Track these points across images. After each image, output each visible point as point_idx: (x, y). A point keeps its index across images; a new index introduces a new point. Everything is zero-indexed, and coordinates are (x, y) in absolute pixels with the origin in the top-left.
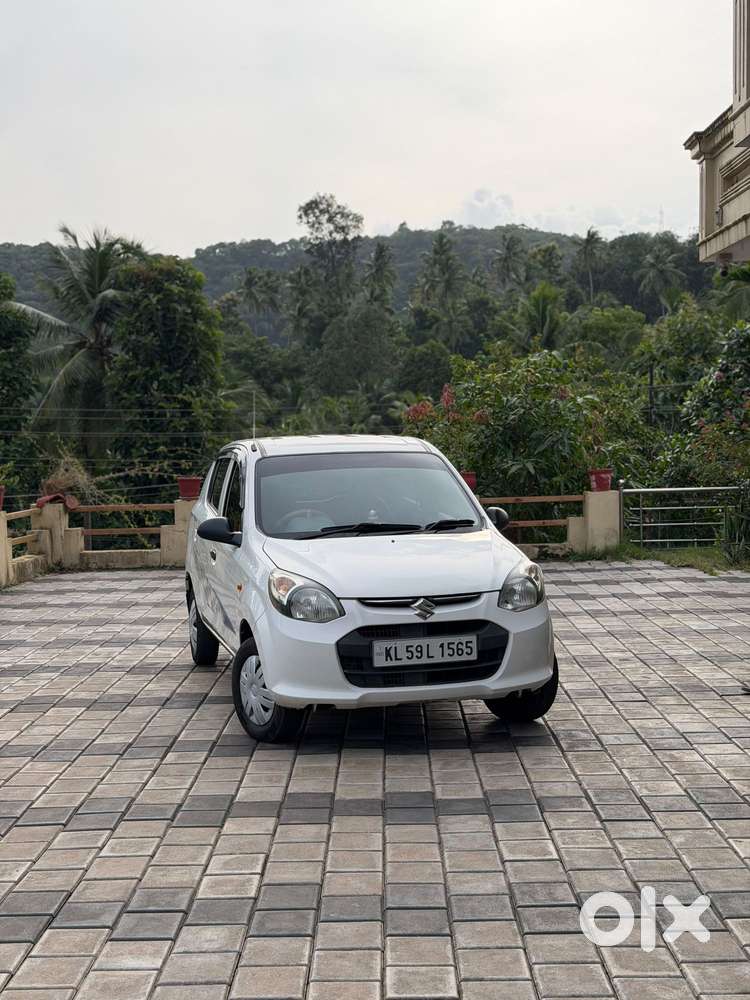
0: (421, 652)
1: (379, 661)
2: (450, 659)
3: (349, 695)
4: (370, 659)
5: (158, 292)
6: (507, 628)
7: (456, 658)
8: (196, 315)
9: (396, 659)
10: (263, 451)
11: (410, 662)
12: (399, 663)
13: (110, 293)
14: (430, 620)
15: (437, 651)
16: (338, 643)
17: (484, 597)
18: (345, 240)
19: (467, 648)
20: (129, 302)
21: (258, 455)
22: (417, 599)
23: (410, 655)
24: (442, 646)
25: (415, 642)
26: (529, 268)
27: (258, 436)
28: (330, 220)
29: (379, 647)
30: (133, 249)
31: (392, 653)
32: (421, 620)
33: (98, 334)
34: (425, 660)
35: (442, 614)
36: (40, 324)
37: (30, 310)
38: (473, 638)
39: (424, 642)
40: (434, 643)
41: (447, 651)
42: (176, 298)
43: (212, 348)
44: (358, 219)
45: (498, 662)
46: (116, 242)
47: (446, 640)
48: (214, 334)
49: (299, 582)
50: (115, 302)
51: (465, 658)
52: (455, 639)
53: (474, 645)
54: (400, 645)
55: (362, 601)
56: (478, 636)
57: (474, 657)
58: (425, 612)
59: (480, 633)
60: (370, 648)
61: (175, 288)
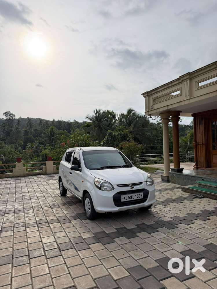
0: (131, 197)
1: (123, 200)
2: (138, 198)
3: (116, 209)
4: (120, 200)
6: (149, 190)
7: (139, 198)
9: (126, 199)
10: (83, 150)
11: (129, 200)
12: (127, 200)
14: (133, 189)
15: (135, 197)
16: (113, 196)
17: (143, 183)
18: (12, 119)
19: (141, 195)
21: (82, 151)
22: (130, 184)
23: (129, 198)
24: (136, 195)
25: (130, 195)
26: (44, 124)
27: (81, 147)
28: (9, 115)
29: (122, 197)
31: (125, 198)
32: (131, 190)
34: (132, 199)
35: (136, 188)
38: (142, 193)
39: (132, 195)
40: (134, 195)
41: (137, 197)
44: (14, 115)
45: (146, 198)
47: (136, 194)
49: (102, 181)
51: (141, 198)
52: (138, 194)
53: (142, 195)
54: (127, 196)
55: (118, 185)
57: (142, 198)
58: (132, 187)
60: (120, 197)
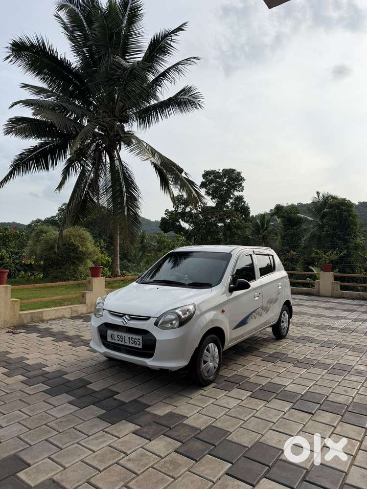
0: (122, 339)
1: (109, 339)
2: (132, 345)
4: (107, 337)
5: (338, 209)
6: (156, 337)
7: (134, 345)
8: (350, 215)
9: (114, 339)
11: (118, 342)
12: (114, 342)
13: (325, 210)
16: (99, 327)
17: (150, 320)
19: (137, 341)
20: (330, 212)
23: (118, 339)
24: (129, 338)
25: (121, 334)
29: (110, 332)
30: (334, 198)
31: (113, 336)
32: (123, 325)
33: (322, 222)
34: (123, 343)
36: (306, 220)
37: (303, 216)
38: (140, 338)
39: (123, 334)
40: (127, 336)
41: (131, 341)
42: (344, 210)
43: (355, 225)
45: (152, 352)
46: (330, 196)
47: (131, 336)
48: (356, 221)
50: (326, 212)
51: (137, 346)
52: (134, 336)
53: (141, 341)
54: (116, 334)
55: (110, 312)
56: (143, 337)
57: (140, 347)
59: (144, 336)
60: (107, 332)
61: (343, 208)
